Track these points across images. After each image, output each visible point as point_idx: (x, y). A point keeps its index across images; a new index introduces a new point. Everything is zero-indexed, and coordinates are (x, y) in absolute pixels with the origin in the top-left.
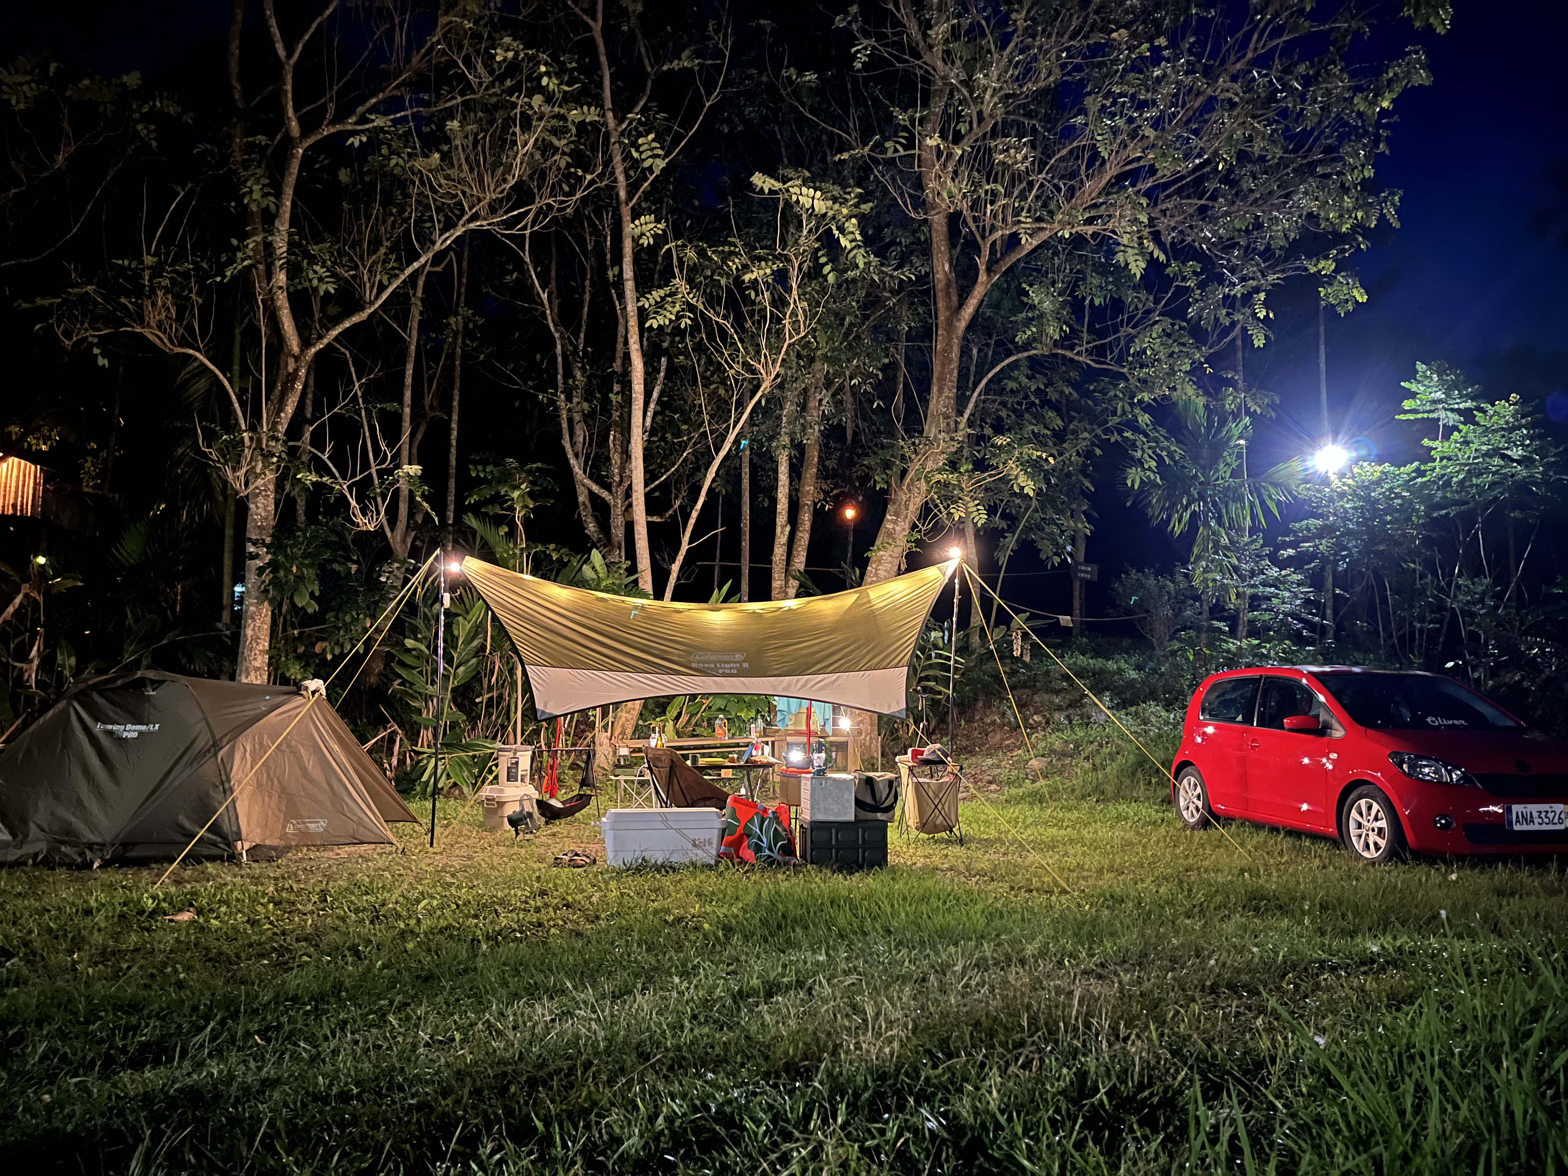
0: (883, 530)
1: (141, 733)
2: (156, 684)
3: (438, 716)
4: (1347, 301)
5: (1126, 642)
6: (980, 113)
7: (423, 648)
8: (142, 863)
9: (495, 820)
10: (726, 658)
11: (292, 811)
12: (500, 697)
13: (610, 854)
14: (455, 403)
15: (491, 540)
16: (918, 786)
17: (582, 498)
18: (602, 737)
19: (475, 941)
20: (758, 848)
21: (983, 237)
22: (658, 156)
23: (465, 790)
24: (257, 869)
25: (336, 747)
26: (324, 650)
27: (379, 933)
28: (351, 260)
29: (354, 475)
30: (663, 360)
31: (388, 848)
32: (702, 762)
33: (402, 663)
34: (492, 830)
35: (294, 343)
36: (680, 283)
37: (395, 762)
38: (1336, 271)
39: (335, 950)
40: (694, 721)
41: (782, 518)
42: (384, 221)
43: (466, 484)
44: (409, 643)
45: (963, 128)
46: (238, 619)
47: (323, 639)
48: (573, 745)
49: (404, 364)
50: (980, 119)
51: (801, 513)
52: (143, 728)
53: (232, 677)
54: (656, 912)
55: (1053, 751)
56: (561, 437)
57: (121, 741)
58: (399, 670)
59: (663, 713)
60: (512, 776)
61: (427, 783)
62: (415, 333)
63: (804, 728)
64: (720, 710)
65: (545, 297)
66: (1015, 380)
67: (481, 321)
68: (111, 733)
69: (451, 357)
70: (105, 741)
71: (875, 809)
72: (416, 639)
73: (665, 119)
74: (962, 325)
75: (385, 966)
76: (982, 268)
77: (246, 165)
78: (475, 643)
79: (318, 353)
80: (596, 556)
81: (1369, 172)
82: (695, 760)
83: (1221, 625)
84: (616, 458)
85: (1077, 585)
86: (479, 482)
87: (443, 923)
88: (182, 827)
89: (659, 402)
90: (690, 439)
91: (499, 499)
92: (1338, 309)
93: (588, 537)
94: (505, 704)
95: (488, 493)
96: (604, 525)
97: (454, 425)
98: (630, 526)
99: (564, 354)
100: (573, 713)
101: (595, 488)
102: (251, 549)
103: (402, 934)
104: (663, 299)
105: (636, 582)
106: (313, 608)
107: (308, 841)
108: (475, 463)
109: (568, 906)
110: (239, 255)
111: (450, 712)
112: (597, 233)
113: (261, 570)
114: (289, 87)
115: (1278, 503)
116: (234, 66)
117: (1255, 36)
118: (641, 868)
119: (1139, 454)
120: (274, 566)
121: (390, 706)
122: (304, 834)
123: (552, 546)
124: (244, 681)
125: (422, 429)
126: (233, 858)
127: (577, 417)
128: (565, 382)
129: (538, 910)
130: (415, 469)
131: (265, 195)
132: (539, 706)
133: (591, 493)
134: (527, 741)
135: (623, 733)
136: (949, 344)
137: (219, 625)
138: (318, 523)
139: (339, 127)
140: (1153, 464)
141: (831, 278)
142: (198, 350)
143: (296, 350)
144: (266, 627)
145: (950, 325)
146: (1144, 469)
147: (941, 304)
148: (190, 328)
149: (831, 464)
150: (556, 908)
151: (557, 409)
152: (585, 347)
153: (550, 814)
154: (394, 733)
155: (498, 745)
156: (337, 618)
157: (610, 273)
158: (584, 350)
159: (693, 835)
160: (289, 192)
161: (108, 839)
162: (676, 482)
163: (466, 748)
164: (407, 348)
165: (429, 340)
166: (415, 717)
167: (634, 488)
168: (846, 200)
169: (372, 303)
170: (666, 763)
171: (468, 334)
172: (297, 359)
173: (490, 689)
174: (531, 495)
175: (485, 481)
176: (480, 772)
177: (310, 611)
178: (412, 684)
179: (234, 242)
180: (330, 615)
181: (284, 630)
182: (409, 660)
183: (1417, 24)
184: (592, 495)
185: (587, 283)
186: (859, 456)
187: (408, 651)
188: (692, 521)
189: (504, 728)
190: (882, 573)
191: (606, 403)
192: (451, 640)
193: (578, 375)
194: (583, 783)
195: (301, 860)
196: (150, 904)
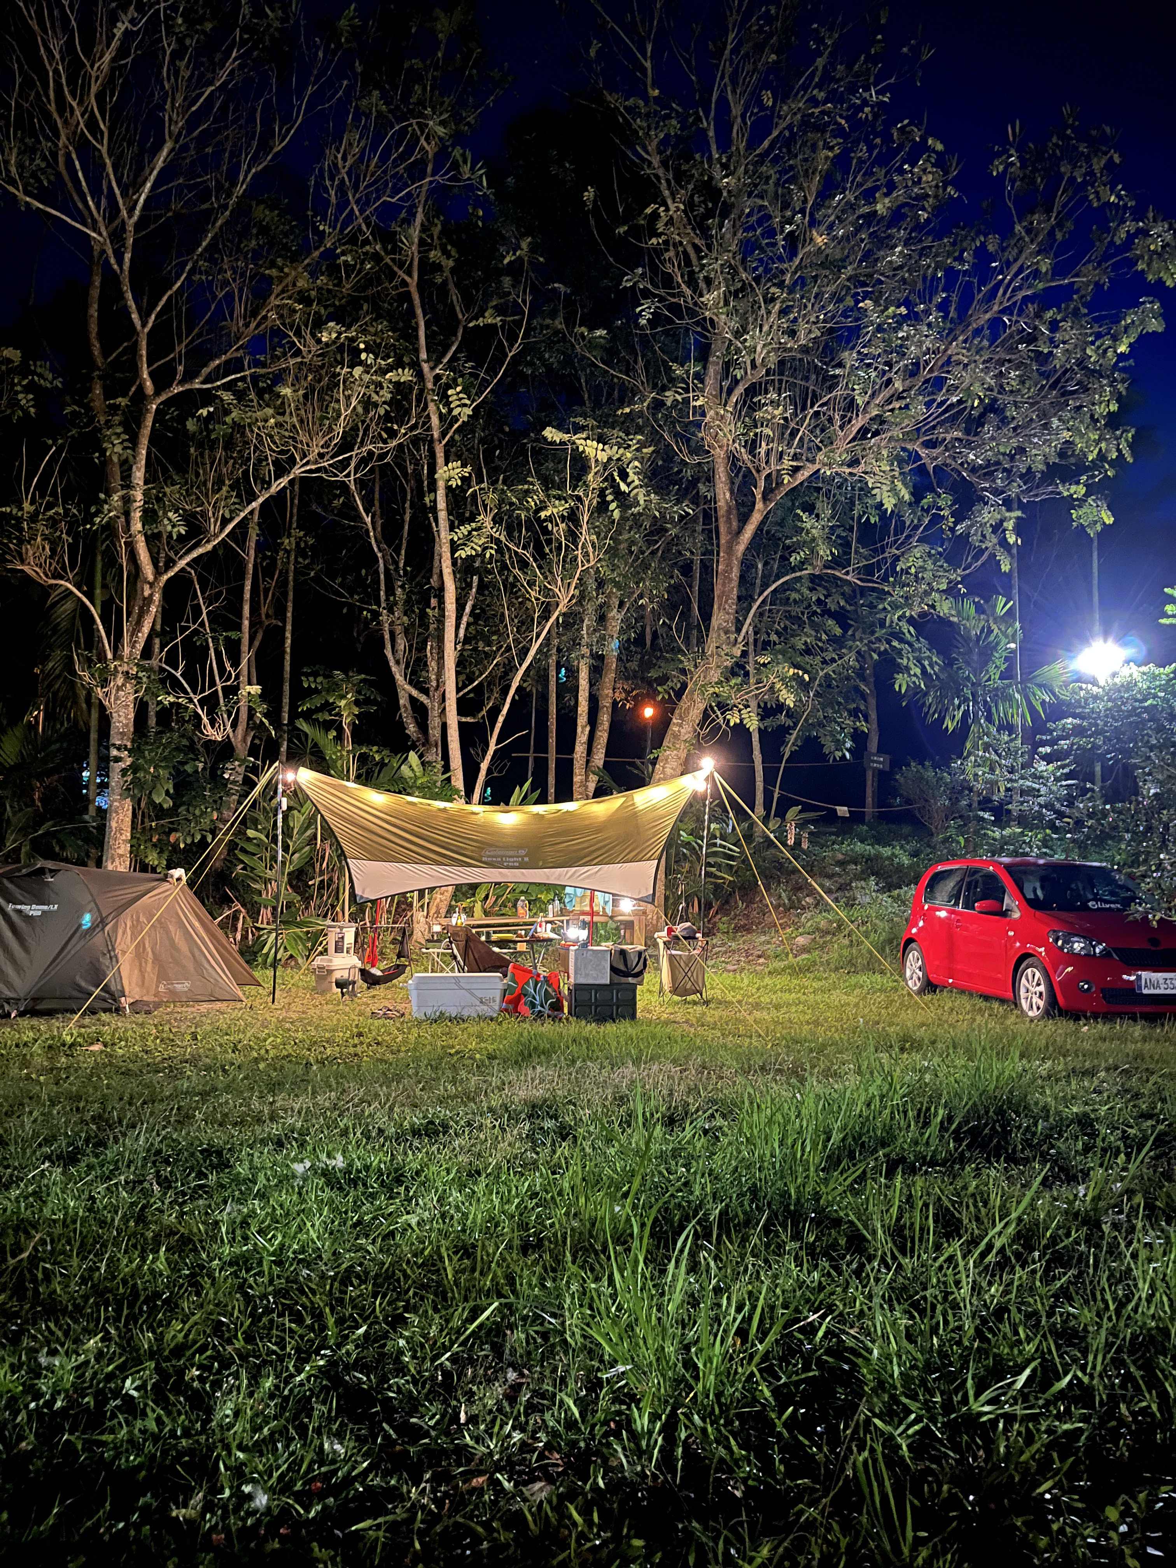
0: (669, 732)
1: (44, 912)
2: (53, 872)
3: (277, 897)
4: (1096, 522)
5: (906, 829)
6: (753, 362)
7: (263, 837)
8: (49, 1013)
9: (325, 984)
10: (511, 853)
11: (162, 976)
12: (331, 879)
13: (415, 1009)
14: (289, 615)
15: (321, 743)
16: (671, 958)
17: (403, 701)
18: (419, 916)
19: (308, 1065)
20: (533, 1005)
21: (758, 471)
22: (465, 405)
23: (300, 961)
24: (140, 1018)
25: (197, 924)
26: (178, 840)
27: (238, 1058)
28: (198, 498)
29: (203, 691)
30: (475, 578)
31: (239, 1005)
32: (494, 937)
33: (243, 850)
34: (323, 993)
35: (148, 571)
36: (486, 520)
37: (239, 937)
38: (1087, 495)
39: (208, 1068)
40: (500, 902)
41: (582, 719)
42: (226, 463)
43: (300, 694)
44: (251, 833)
45: (739, 374)
46: (102, 814)
47: (176, 830)
48: (394, 922)
49: (243, 579)
50: (754, 365)
51: (600, 714)
52: (45, 908)
53: (99, 863)
54: (443, 1047)
55: (818, 929)
56: (383, 647)
57: (28, 919)
58: (242, 857)
59: (474, 895)
60: (339, 949)
61: (268, 954)
62: (252, 552)
63: (588, 909)
64: (522, 892)
65: (368, 520)
66: (798, 591)
67: (311, 541)
68: (19, 912)
69: (284, 574)
70: (15, 917)
71: (627, 974)
72: (257, 830)
73: (472, 368)
74: (741, 548)
75: (245, 1078)
76: (759, 497)
77: (108, 425)
78: (309, 832)
79: (169, 580)
80: (413, 757)
81: (1114, 407)
82: (488, 933)
83: (986, 815)
84: (433, 665)
85: (869, 775)
86: (311, 692)
87: (285, 1053)
88: (79, 986)
89: (472, 613)
90: (498, 649)
91: (328, 707)
92: (1088, 530)
93: (408, 736)
94: (335, 886)
95: (318, 701)
96: (423, 726)
97: (288, 635)
98: (444, 727)
99: (387, 570)
100: (393, 896)
101: (415, 693)
102: (114, 752)
103: (256, 1061)
104: (470, 533)
105: (449, 779)
106: (168, 804)
107: (175, 998)
108: (307, 675)
109: (378, 1044)
110: (106, 507)
111: (287, 894)
112: (417, 463)
113: (124, 772)
114: (144, 352)
115: (1043, 703)
116: (94, 328)
117: (1001, 291)
118: (438, 1019)
119: (905, 662)
120: (135, 768)
121: (233, 888)
122: (173, 992)
123: (375, 748)
124: (110, 867)
125: (259, 636)
126: (118, 1010)
127: (398, 629)
128: (387, 599)
129: (355, 1046)
130: (256, 689)
131: (125, 448)
132: (358, 892)
133: (411, 697)
134: (353, 918)
135: (438, 912)
136: (729, 565)
137: (86, 817)
138: (172, 730)
139: (187, 386)
140: (918, 671)
141: (616, 514)
142: (67, 580)
143: (151, 578)
144: (128, 819)
145: (730, 551)
146: (910, 675)
147: (723, 529)
148: (61, 561)
149: (633, 665)
150: (369, 1045)
151: (379, 623)
152: (405, 565)
153: (371, 981)
154: (238, 912)
155: (329, 922)
156: (188, 811)
157: (427, 500)
158: (404, 570)
159: (479, 994)
160: (144, 441)
161: (22, 995)
162: (489, 684)
163: (299, 925)
164: (246, 565)
165: (265, 557)
166: (256, 898)
167: (447, 695)
168: (629, 446)
169: (216, 536)
170: (463, 937)
171: (301, 552)
172: (151, 585)
173: (322, 873)
174: (357, 703)
175: (316, 691)
176: (313, 946)
177: (165, 806)
178: (253, 869)
179: (102, 496)
180: (182, 810)
181: (143, 822)
182: (251, 848)
183: (1150, 277)
184: (412, 699)
185: (407, 505)
186: (658, 659)
187: (249, 839)
188: (499, 725)
189: (333, 907)
190: (669, 771)
191: (423, 616)
192: (288, 832)
193: (399, 591)
194: (399, 956)
195: (172, 1013)
196: (68, 1039)
